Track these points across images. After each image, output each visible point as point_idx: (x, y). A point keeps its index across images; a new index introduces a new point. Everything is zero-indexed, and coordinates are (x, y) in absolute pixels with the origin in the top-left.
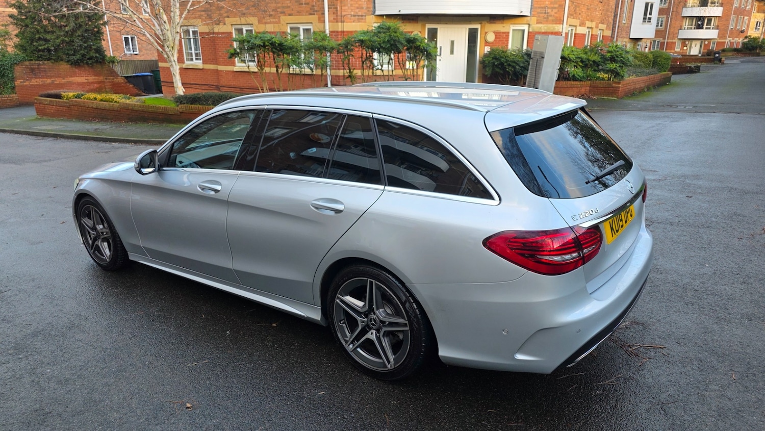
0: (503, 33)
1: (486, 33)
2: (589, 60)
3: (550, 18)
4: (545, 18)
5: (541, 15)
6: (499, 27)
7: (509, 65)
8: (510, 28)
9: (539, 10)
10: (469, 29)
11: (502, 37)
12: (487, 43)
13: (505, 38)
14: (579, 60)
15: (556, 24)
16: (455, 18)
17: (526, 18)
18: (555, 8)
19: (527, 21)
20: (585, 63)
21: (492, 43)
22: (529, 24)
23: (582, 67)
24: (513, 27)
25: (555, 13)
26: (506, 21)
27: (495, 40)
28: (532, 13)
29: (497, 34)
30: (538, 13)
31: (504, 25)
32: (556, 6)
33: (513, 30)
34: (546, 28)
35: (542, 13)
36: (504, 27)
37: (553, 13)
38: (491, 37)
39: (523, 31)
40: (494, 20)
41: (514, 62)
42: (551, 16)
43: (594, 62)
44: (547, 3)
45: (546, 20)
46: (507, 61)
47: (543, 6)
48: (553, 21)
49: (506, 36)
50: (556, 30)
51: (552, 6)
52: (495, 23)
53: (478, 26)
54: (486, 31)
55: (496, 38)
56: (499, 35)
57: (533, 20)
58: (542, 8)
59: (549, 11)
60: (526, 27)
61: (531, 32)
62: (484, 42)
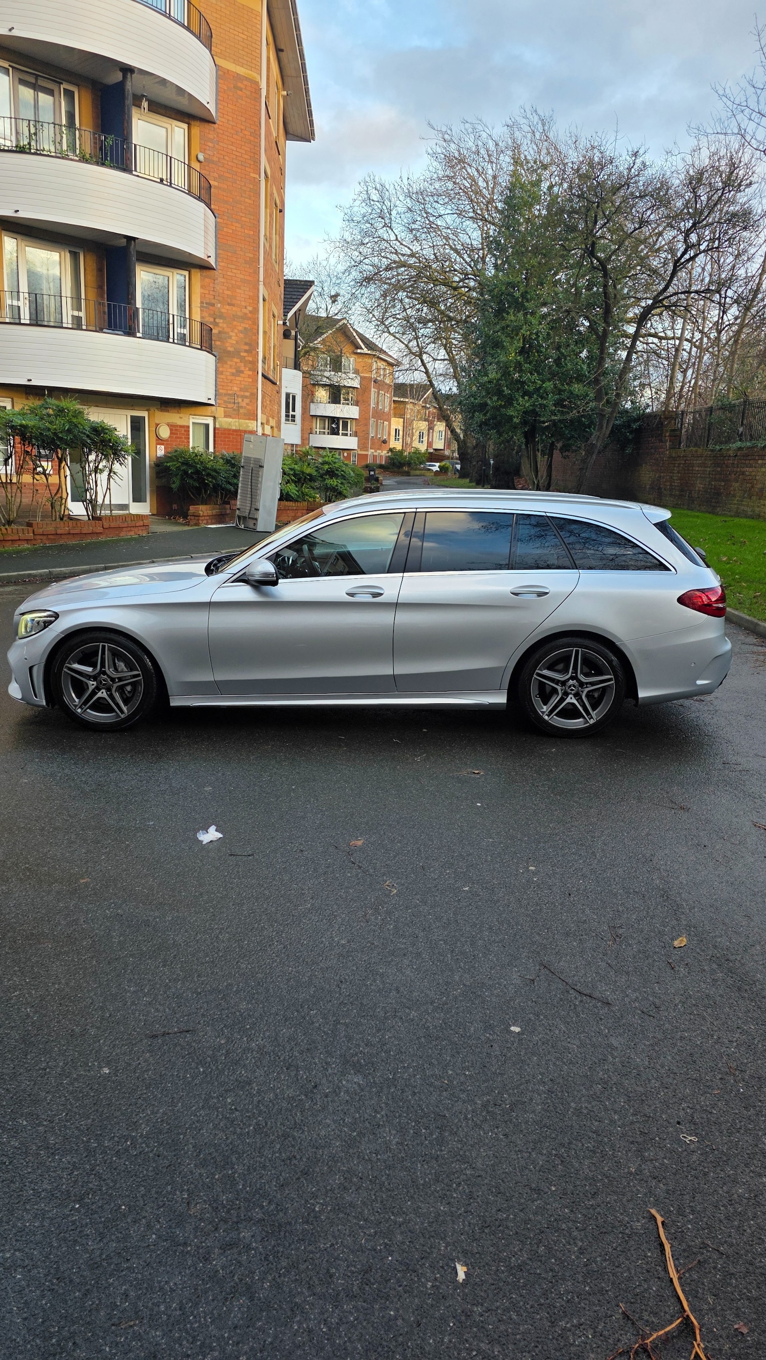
0: (181, 426)
1: (157, 425)
2: (303, 472)
3: (241, 411)
4: (234, 410)
5: (230, 406)
6: (177, 418)
7: (209, 475)
8: (191, 420)
9: (226, 398)
10: (132, 417)
11: (179, 432)
12: (160, 441)
13: (183, 434)
14: (292, 473)
15: (249, 419)
16: (109, 398)
17: (210, 408)
18: (246, 397)
19: (212, 412)
20: (298, 477)
21: (167, 440)
22: (214, 417)
23: (295, 482)
24: (192, 420)
25: (247, 404)
26: (183, 410)
27: (170, 437)
28: (218, 401)
29: (173, 428)
30: (225, 402)
31: (181, 415)
32: (247, 394)
33: (193, 423)
34: (237, 424)
35: (230, 403)
36: (181, 418)
37: (244, 404)
38: (165, 433)
39: (207, 426)
40: (166, 407)
41: (215, 470)
42: (242, 407)
43: (310, 475)
44: (235, 389)
45: (234, 412)
46: (206, 469)
47: (230, 392)
48: (245, 415)
49: (185, 431)
50: (250, 429)
51: (242, 393)
52: (168, 411)
53: (144, 414)
54: (157, 422)
55: (171, 433)
56: (176, 430)
57: (220, 412)
58: (230, 395)
59: (240, 400)
60: (210, 421)
61: (218, 429)
62: (154, 438)
